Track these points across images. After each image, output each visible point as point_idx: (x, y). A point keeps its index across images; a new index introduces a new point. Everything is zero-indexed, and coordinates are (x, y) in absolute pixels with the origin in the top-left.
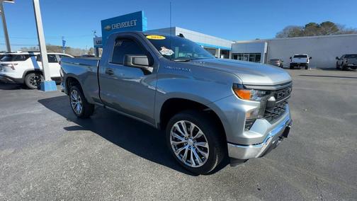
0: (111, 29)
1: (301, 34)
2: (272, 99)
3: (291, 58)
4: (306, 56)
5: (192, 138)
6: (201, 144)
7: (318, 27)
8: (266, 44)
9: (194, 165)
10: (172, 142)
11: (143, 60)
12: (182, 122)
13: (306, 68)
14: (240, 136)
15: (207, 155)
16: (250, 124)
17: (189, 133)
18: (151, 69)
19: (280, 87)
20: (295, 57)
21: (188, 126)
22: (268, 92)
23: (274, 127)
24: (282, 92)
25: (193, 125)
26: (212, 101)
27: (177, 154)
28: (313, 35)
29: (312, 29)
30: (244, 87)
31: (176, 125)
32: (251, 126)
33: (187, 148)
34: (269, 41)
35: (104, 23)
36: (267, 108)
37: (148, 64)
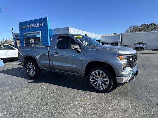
0: (26, 28)
1: (139, 30)
2: (131, 59)
3: (135, 44)
4: (143, 43)
5: (101, 77)
6: (105, 79)
7: (148, 26)
8: (121, 36)
9: (102, 89)
10: (91, 81)
11: (77, 47)
12: (96, 71)
13: (144, 50)
14: (121, 73)
15: (108, 83)
16: (124, 69)
17: (99, 75)
18: (80, 50)
19: (133, 55)
20: (137, 43)
21: (99, 72)
22: (129, 57)
23: (132, 70)
24: (134, 57)
25: (101, 72)
26: (109, 61)
27: (94, 86)
28: (145, 31)
29: (145, 28)
30: (121, 55)
31: (93, 73)
32: (124, 70)
33: (98, 82)
34: (122, 35)
35: (21, 24)
36: (130, 63)
37: (79, 48)
